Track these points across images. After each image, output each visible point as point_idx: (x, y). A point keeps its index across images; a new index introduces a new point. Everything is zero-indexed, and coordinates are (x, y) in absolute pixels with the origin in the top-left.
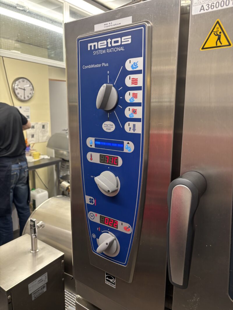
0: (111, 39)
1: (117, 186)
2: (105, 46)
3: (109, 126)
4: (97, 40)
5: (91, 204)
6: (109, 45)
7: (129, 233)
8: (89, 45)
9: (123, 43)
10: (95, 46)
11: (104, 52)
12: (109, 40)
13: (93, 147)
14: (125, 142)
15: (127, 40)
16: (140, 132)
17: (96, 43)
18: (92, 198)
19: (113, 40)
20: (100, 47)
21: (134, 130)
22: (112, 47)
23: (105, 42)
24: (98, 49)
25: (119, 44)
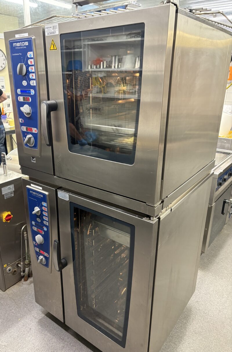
0: (21, 42)
1: (30, 111)
2: (20, 45)
3: (25, 83)
4: (17, 42)
5: (22, 122)
6: (21, 45)
7: (36, 132)
8: (14, 44)
9: (26, 45)
10: (16, 45)
11: (19, 48)
12: (21, 43)
13: (20, 94)
14: (31, 90)
15: (27, 44)
16: (35, 85)
17: (16, 44)
18: (22, 119)
19: (22, 43)
20: (18, 46)
21: (33, 84)
22: (22, 46)
23: (19, 43)
24: (17, 46)
25: (24, 45)
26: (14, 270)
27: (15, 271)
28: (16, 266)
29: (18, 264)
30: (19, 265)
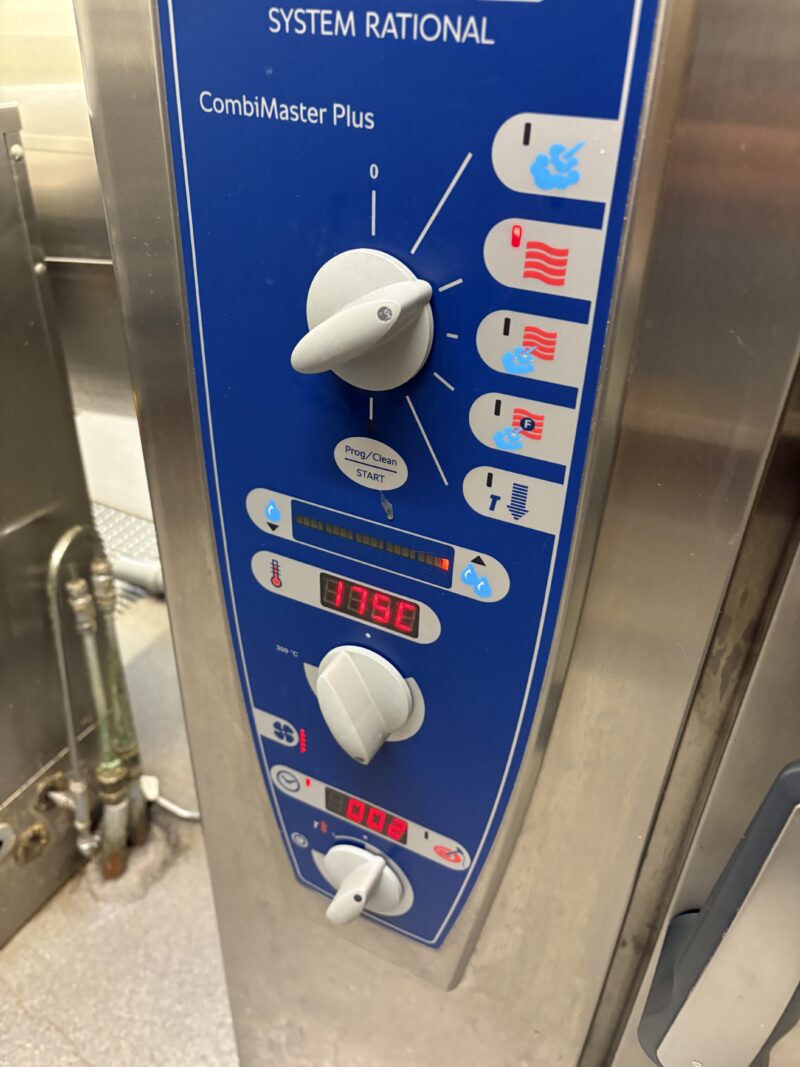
26: (27, 833)
27: (36, 838)
28: (37, 808)
29: (53, 788)
30: (59, 797)
